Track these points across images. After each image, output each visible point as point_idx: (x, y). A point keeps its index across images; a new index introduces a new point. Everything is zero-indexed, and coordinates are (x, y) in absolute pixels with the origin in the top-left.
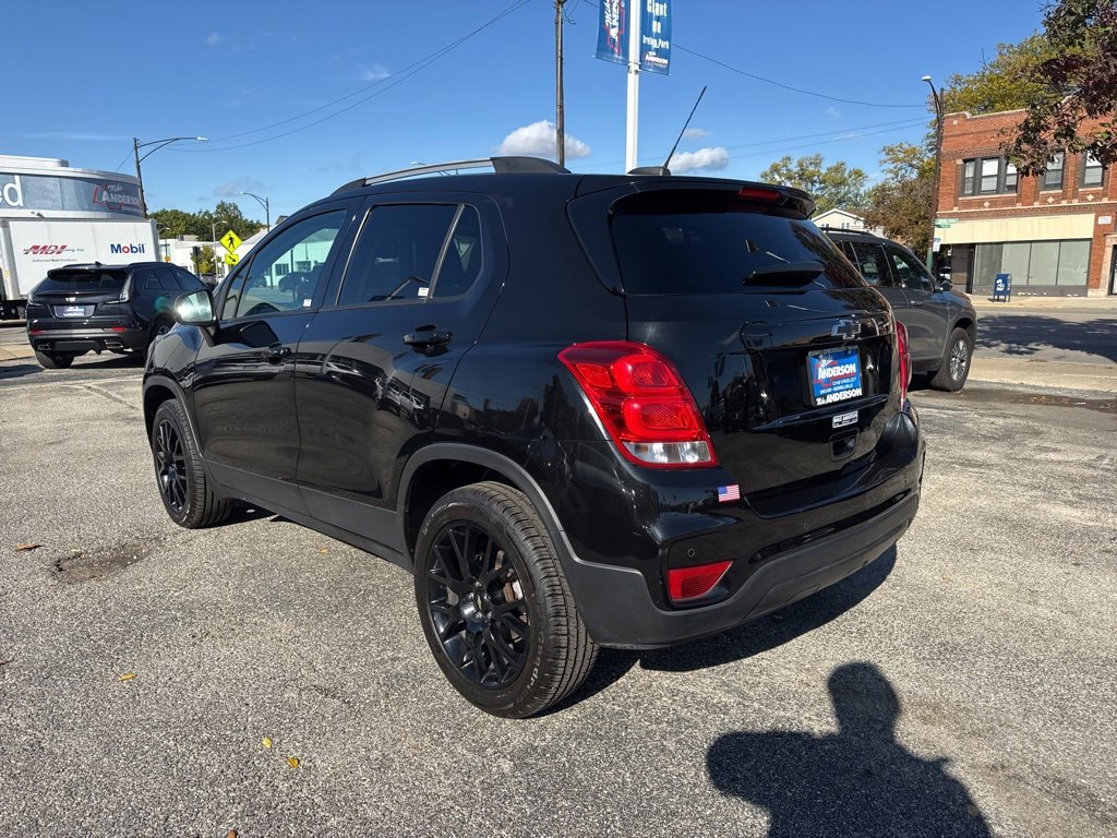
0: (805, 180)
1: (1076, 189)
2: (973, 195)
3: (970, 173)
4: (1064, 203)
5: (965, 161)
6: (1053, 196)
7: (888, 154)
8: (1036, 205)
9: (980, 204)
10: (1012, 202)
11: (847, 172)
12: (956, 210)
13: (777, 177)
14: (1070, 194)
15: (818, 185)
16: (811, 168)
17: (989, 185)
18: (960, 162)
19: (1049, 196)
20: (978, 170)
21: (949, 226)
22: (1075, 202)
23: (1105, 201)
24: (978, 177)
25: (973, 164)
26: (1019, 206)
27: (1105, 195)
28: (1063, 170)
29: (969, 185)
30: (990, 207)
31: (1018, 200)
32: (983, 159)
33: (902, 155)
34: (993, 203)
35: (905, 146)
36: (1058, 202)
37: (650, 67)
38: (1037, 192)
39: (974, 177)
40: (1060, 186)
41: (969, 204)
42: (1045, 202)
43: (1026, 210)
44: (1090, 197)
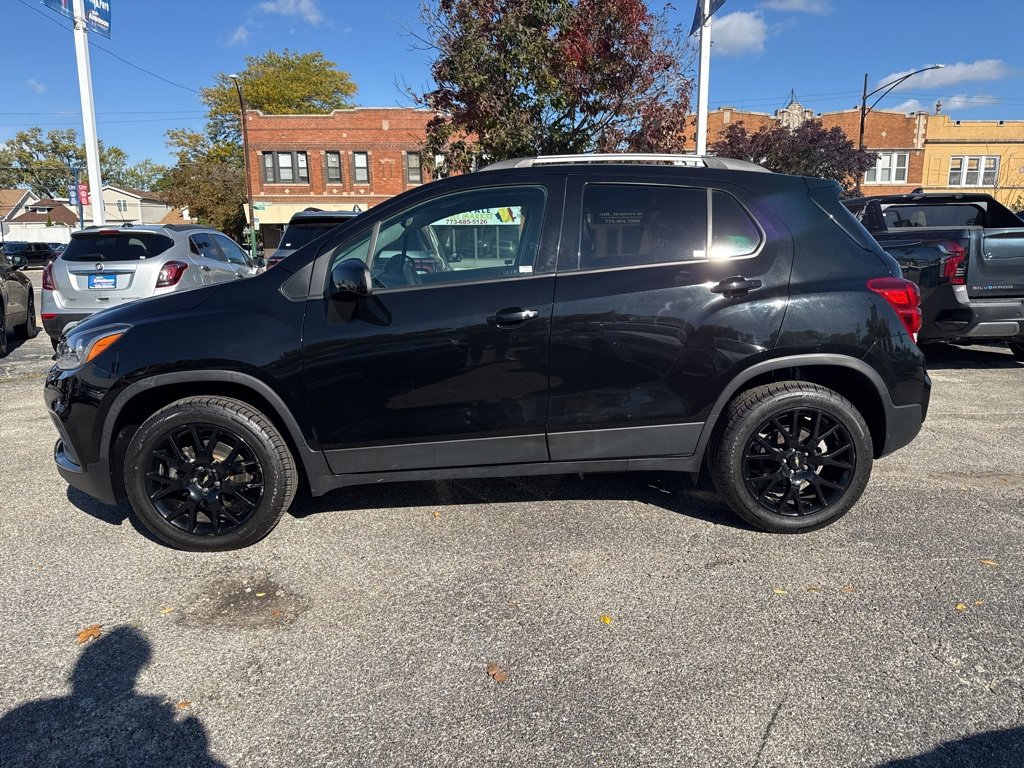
0: (59, 154)
1: (351, 184)
2: (274, 182)
3: (269, 163)
4: (345, 194)
5: (264, 153)
6: (337, 188)
7: (172, 138)
8: (325, 194)
9: (282, 190)
10: (306, 191)
11: (106, 150)
12: (262, 194)
13: (25, 147)
14: (348, 187)
15: (74, 161)
16: (65, 142)
17: (286, 175)
18: (260, 153)
19: (333, 188)
20: (275, 162)
21: (264, 209)
22: (353, 194)
23: (372, 194)
24: (276, 168)
25: (270, 156)
26: (312, 194)
27: (372, 190)
28: (340, 168)
29: (270, 174)
30: (290, 193)
31: (312, 189)
32: (278, 153)
33: (187, 141)
34: (292, 190)
35: (188, 132)
36: (340, 193)
37: (93, 27)
38: (324, 185)
39: (273, 168)
40: (340, 180)
41: (273, 190)
42: (331, 192)
43: (319, 198)
44: (362, 191)
